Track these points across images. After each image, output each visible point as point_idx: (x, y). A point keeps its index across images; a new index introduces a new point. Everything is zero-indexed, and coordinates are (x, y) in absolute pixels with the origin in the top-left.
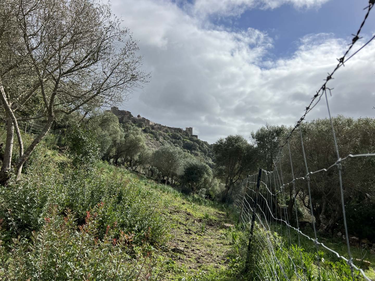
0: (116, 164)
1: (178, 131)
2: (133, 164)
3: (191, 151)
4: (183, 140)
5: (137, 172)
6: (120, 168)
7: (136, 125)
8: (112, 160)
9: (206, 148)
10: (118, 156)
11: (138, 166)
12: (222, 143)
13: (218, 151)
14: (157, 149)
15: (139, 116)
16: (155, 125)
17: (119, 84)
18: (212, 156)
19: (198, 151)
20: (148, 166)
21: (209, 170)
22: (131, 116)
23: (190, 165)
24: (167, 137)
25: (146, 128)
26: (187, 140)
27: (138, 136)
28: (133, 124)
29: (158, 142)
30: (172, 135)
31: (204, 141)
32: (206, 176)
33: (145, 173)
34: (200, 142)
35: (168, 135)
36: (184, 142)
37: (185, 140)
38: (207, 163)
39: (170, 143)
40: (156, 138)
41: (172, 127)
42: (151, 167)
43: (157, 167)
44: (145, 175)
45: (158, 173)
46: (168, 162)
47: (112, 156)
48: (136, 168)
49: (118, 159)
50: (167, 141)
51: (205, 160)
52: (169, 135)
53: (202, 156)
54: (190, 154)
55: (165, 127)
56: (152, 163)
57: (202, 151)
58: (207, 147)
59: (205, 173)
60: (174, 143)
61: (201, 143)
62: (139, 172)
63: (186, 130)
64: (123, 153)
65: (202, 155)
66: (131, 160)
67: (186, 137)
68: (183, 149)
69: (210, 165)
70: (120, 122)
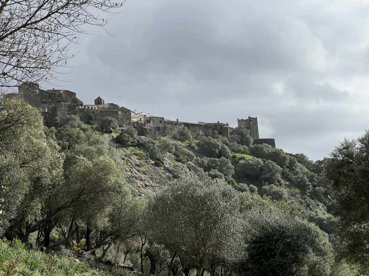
0: (46, 245)
1: (216, 132)
2: (97, 242)
3: (260, 186)
4: (234, 157)
5: (108, 263)
6: (60, 258)
7: (95, 126)
8: (34, 236)
9: (304, 174)
10: (51, 221)
11: (110, 244)
12: (350, 155)
13: (342, 179)
14: (159, 192)
15: (99, 101)
16: (148, 121)
17: (38, 19)
18: (326, 194)
19: (280, 185)
20: (137, 243)
21: (321, 237)
22: (76, 102)
23: (263, 227)
24: (184, 153)
25: (121, 134)
26: (245, 156)
27: (102, 158)
28: (84, 126)
29: (161, 170)
30: (198, 145)
31: (294, 154)
32: (313, 257)
33: (131, 265)
34: (285, 159)
35: (186, 147)
36: (235, 161)
37: (238, 155)
38: (311, 219)
39: (196, 170)
40: (152, 158)
41: (196, 123)
42: (147, 244)
43: (164, 243)
44: (132, 269)
45: (169, 260)
46: (197, 227)
47: (34, 223)
48: (105, 251)
49: (50, 230)
50: (185, 166)
51: (303, 209)
52: (190, 147)
53: (293, 199)
54: (256, 196)
55: (177, 123)
56: (150, 232)
57: (293, 184)
58: (306, 170)
59: (310, 250)
60: (207, 169)
61: (288, 161)
62: (113, 262)
63: (240, 128)
64: (63, 212)
65: (293, 195)
66: (89, 231)
67: (241, 148)
68: (236, 184)
69: (320, 223)
70: (47, 124)
